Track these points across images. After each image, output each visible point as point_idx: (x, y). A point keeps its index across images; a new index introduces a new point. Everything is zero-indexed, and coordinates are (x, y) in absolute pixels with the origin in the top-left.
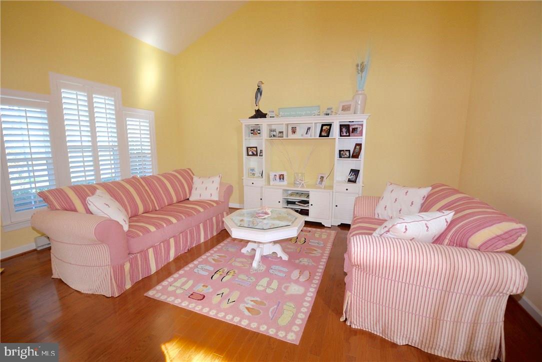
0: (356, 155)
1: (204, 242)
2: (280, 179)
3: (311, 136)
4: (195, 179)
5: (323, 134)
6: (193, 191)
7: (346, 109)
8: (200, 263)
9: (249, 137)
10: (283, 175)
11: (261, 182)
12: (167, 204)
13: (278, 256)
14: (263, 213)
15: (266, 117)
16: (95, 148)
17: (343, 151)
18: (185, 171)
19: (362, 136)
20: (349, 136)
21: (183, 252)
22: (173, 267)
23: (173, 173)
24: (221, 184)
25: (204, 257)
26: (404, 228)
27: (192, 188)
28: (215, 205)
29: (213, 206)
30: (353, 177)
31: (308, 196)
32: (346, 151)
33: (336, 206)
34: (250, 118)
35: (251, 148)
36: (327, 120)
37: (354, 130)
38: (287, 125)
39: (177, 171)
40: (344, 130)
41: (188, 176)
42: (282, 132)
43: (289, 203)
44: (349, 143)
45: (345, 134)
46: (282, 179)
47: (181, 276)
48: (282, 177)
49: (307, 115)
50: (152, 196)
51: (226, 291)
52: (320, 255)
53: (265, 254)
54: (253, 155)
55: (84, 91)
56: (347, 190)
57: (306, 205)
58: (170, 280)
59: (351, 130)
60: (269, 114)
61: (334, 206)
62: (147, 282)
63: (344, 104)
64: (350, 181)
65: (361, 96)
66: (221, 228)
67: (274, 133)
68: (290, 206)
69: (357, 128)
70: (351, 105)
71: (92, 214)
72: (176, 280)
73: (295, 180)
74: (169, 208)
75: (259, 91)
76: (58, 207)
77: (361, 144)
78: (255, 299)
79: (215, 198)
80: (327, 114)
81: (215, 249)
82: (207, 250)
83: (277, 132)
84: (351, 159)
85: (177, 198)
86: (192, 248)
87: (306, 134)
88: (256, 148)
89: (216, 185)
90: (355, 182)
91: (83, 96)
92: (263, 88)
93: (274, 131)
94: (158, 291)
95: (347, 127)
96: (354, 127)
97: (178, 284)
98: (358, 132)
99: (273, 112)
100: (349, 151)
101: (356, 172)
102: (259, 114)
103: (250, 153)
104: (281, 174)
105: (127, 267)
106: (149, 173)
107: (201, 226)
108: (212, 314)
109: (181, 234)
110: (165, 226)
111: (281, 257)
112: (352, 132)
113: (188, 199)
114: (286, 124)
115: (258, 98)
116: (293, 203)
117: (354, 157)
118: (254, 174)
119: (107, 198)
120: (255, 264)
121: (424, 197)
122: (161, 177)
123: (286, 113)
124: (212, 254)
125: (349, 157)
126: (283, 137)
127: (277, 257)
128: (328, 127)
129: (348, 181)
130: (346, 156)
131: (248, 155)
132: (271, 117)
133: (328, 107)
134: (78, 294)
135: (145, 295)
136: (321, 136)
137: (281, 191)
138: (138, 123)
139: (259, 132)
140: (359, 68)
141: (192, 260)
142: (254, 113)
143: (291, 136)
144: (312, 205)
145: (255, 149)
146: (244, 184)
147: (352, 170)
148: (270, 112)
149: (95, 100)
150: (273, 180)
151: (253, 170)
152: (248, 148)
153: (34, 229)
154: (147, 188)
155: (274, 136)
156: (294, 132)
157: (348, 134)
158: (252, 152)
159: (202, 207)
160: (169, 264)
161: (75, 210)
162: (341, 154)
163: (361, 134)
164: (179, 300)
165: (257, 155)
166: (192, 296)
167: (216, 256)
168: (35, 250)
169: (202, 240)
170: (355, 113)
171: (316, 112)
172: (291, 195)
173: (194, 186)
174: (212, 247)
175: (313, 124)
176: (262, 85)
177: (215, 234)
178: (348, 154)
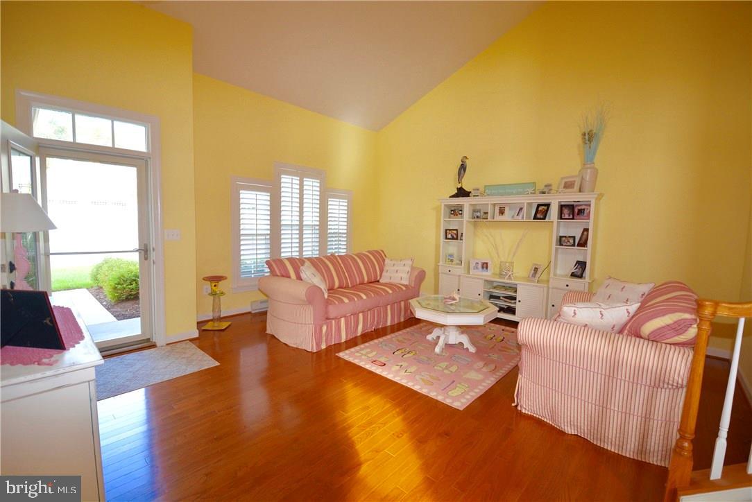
0: (583, 243)
1: (391, 326)
2: (483, 268)
3: (523, 218)
4: (387, 261)
5: (539, 216)
6: (384, 274)
7: (569, 185)
8: (384, 341)
9: (449, 218)
10: (487, 264)
11: (459, 270)
12: (358, 283)
13: (465, 347)
14: (450, 298)
15: (469, 196)
16: (301, 227)
17: (565, 237)
18: (377, 252)
19: (589, 219)
20: (573, 219)
21: (370, 330)
22: (359, 340)
23: (367, 253)
24: (413, 268)
25: (388, 337)
26: (573, 311)
27: (383, 270)
28: (404, 289)
29: (402, 289)
30: (578, 272)
31: (516, 292)
32: (570, 237)
33: (553, 306)
34: (450, 197)
35: (450, 230)
36: (543, 199)
37: (581, 212)
38: (494, 205)
39: (369, 252)
40: (566, 211)
41: (380, 256)
42: (486, 213)
43: (492, 297)
44: (573, 229)
45: (567, 216)
46: (485, 269)
47: (366, 347)
48: (485, 265)
49: (518, 193)
50: (346, 274)
51: (405, 364)
52: (515, 354)
53: (450, 343)
54: (453, 238)
55: (297, 176)
56: (567, 286)
57: (513, 302)
58: (357, 348)
59: (576, 211)
60: (473, 193)
61: (550, 305)
62: (339, 347)
63: (566, 180)
64: (573, 275)
65: (589, 171)
66: (409, 316)
67: (478, 214)
68: (492, 300)
69: (584, 209)
70: (574, 181)
71: (302, 280)
72: (362, 349)
73: (501, 270)
74: (360, 286)
75: (463, 168)
76: (279, 274)
77: (588, 229)
78: (431, 374)
79: (406, 282)
80: (544, 193)
81: (400, 332)
82: (393, 332)
83: (482, 214)
84: (576, 247)
85: (368, 278)
86: (378, 329)
87: (518, 215)
88: (457, 230)
89: (408, 269)
90: (581, 277)
91: (296, 180)
92: (468, 162)
93: (479, 211)
94: (346, 354)
95: (571, 207)
96: (580, 208)
97: (364, 352)
98: (585, 214)
99: (478, 190)
100: (574, 237)
101: (582, 265)
102: (462, 193)
103: (449, 236)
104: (484, 261)
105: (324, 328)
106: (343, 252)
107: (389, 307)
108: (390, 377)
109: (369, 312)
110: (356, 299)
111: (467, 349)
112: (578, 214)
113: (378, 281)
114: (491, 204)
115: (461, 175)
116: (498, 298)
117: (579, 245)
118: (452, 261)
119: (313, 270)
120: (437, 350)
121: (643, 295)
122: (356, 257)
123: (493, 191)
124: (396, 336)
125: (574, 245)
126: (487, 219)
127: (463, 347)
128: (546, 208)
129: (571, 275)
130: (568, 244)
131: (446, 238)
132: (474, 196)
133: (546, 184)
134: (286, 347)
135: (337, 354)
136: (535, 218)
137: (482, 282)
138: (337, 203)
139: (460, 212)
140: (587, 137)
141: (377, 338)
142: (456, 191)
143: (498, 218)
144: (519, 301)
145: (455, 232)
146: (440, 272)
147: (578, 262)
148: (474, 190)
149: (305, 183)
150: (474, 269)
151: (451, 255)
152: (446, 230)
153: (259, 290)
154: (342, 265)
155: (478, 217)
156: (502, 212)
157: (571, 217)
158: (452, 235)
159: (390, 288)
160: (356, 337)
161: (289, 277)
162: (561, 241)
163: (588, 217)
164: (363, 363)
165: (457, 239)
166: (374, 362)
167: (400, 338)
168: (250, 313)
169: (389, 323)
170: (580, 191)
171: (530, 191)
172: (495, 288)
173: (386, 268)
174: (399, 330)
175: (526, 204)
176: (467, 160)
177: (402, 320)
178: (571, 241)
